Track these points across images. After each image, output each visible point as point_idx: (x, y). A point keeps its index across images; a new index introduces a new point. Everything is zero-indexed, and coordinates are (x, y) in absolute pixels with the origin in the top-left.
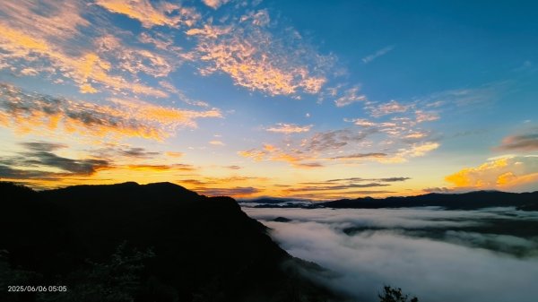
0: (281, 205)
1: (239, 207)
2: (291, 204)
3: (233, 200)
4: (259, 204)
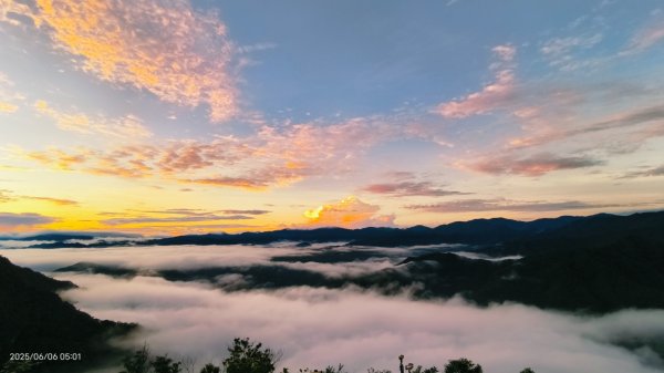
4: (40, 243)
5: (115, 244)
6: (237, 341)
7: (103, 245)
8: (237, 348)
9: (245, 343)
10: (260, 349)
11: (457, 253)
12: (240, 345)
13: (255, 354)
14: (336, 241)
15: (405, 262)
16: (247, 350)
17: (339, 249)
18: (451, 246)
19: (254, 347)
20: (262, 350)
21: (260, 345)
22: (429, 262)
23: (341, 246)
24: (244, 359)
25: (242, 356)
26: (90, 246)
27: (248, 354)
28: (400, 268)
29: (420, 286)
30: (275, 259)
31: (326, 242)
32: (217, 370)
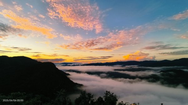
0: (71, 65)
1: (55, 66)
3: (53, 63)
4: (63, 65)
5: (77, 65)
6: (107, 91)
7: (74, 65)
9: (109, 92)
11: (183, 70)
12: (107, 93)
13: (112, 96)
15: (160, 72)
16: (109, 94)
17: (135, 68)
18: (179, 67)
19: (111, 94)
20: (114, 95)
21: (113, 93)
22: (170, 72)
23: (136, 67)
24: (109, 97)
28: (158, 74)
29: (162, 80)
30: (115, 70)
31: (131, 65)
32: (102, 98)
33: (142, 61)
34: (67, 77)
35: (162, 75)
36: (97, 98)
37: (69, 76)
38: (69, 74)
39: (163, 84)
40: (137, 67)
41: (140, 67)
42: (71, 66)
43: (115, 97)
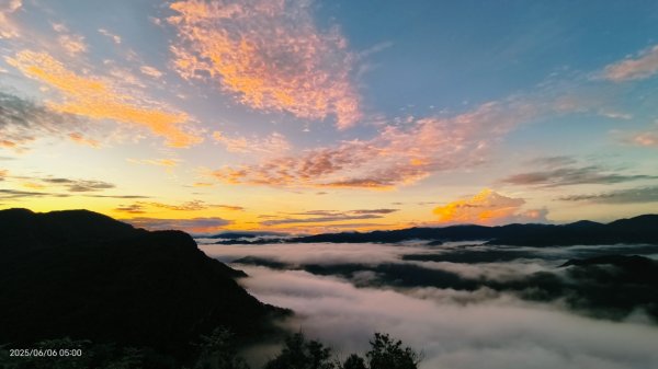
0: (251, 240)
1: (195, 244)
2: (262, 239)
3: (187, 236)
4: (222, 240)
5: (270, 241)
6: (377, 335)
7: (262, 242)
8: (378, 342)
9: (385, 339)
10: (401, 347)
12: (380, 340)
13: (396, 351)
14: (473, 240)
15: (566, 265)
16: (387, 346)
17: (475, 249)
19: (394, 344)
20: (403, 347)
21: (400, 343)
23: (478, 245)
24: (385, 354)
25: (383, 351)
26: (254, 243)
27: (389, 349)
30: (406, 257)
31: (461, 240)
32: (361, 360)
33: (501, 225)
34: (236, 284)
35: (574, 274)
36: (343, 359)
37: (242, 281)
38: (242, 274)
39: (573, 306)
40: (483, 248)
41: (493, 248)
42: (249, 243)
43: (408, 354)
